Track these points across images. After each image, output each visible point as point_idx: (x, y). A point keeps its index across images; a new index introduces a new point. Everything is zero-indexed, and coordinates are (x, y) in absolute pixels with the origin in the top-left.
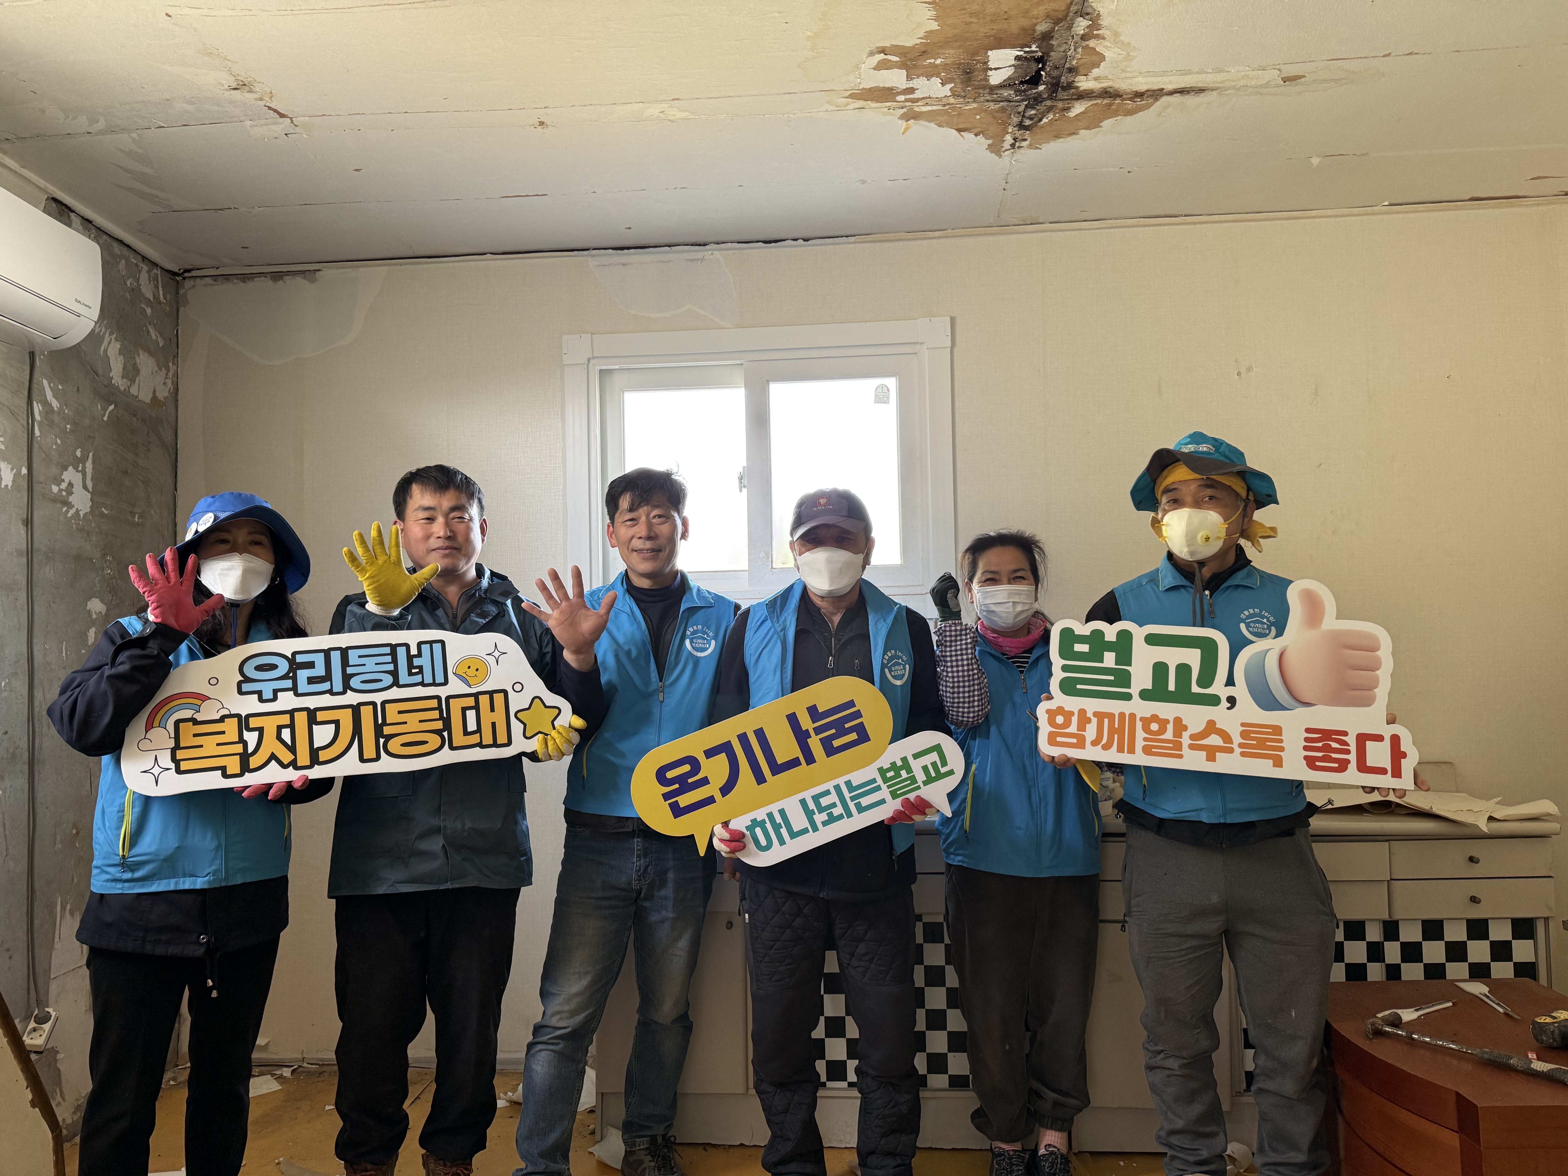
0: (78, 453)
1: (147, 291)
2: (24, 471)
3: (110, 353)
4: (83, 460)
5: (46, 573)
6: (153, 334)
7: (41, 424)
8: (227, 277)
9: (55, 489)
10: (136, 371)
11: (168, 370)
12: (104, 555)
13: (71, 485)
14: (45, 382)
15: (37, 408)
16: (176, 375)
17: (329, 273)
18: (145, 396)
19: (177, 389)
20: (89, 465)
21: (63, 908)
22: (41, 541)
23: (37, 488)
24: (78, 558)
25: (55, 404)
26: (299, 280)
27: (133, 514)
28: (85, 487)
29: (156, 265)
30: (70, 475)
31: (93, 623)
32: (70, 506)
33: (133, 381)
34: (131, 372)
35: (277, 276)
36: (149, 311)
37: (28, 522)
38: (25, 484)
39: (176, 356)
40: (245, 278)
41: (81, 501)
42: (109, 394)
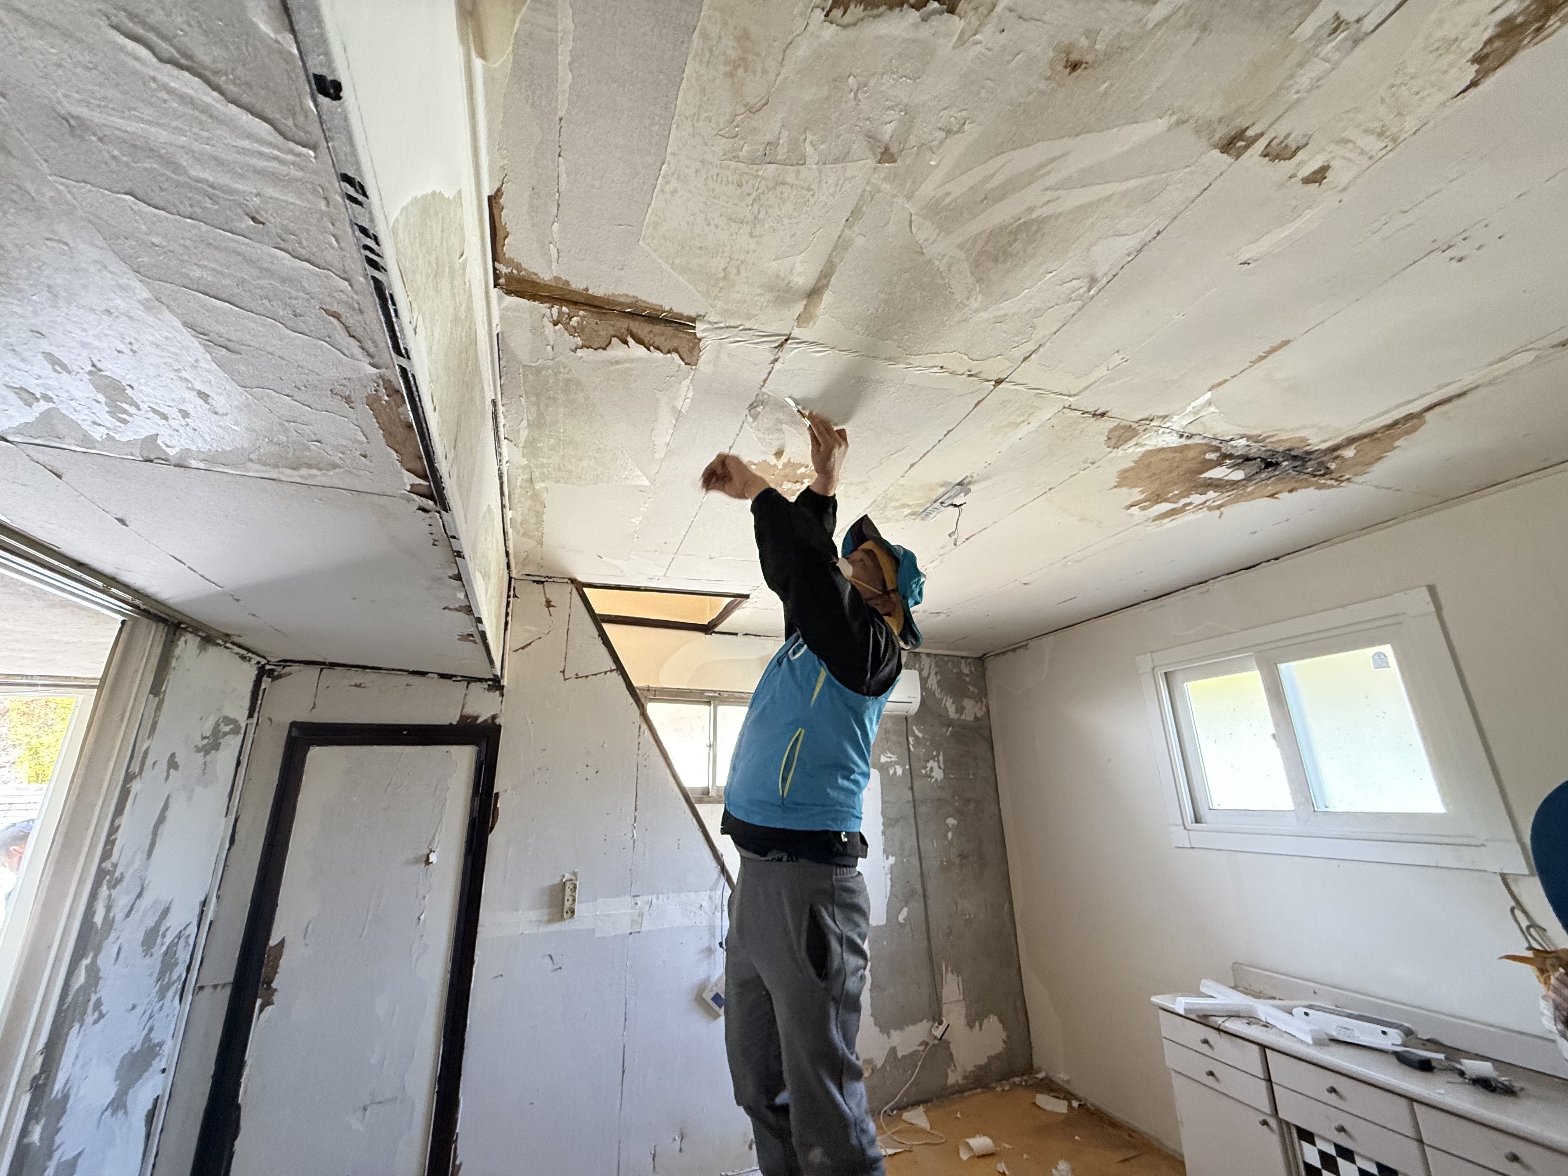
0: (935, 753)
1: (966, 671)
2: (907, 767)
3: (948, 704)
4: (938, 756)
5: (923, 809)
6: (971, 688)
7: (913, 746)
8: (998, 654)
9: (924, 771)
10: (963, 708)
11: (982, 702)
12: (953, 797)
13: (932, 768)
14: (914, 727)
15: (911, 739)
16: (987, 703)
17: (1032, 644)
18: (970, 718)
19: (988, 711)
20: (941, 758)
21: (947, 969)
22: (918, 796)
23: (914, 773)
24: (939, 800)
25: (920, 735)
26: (1022, 650)
27: (968, 775)
28: (940, 768)
29: (968, 658)
30: (931, 764)
31: (950, 830)
32: (932, 777)
33: (962, 713)
34: (960, 710)
35: (1014, 650)
36: (968, 679)
37: (912, 788)
38: (909, 772)
39: (986, 694)
40: (1004, 653)
41: (938, 774)
42: (950, 723)
